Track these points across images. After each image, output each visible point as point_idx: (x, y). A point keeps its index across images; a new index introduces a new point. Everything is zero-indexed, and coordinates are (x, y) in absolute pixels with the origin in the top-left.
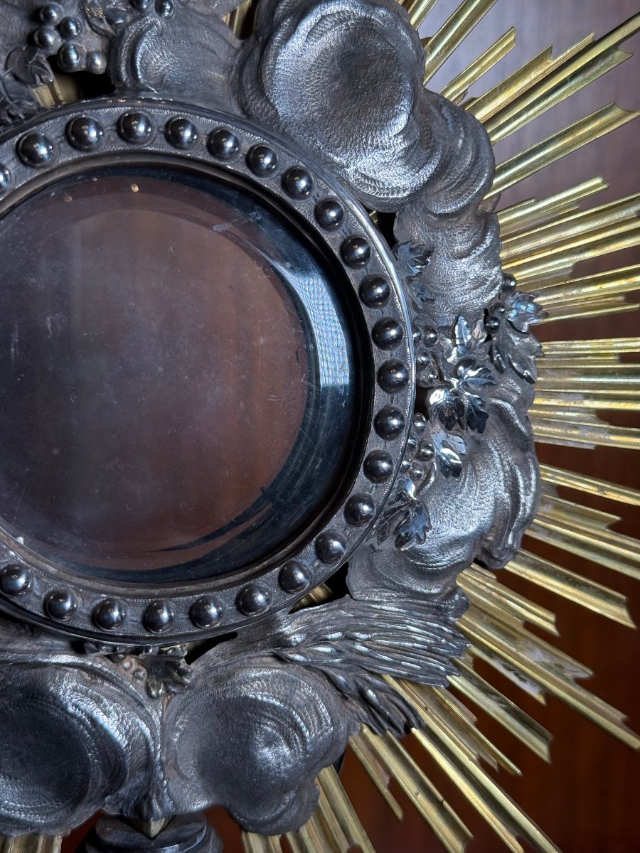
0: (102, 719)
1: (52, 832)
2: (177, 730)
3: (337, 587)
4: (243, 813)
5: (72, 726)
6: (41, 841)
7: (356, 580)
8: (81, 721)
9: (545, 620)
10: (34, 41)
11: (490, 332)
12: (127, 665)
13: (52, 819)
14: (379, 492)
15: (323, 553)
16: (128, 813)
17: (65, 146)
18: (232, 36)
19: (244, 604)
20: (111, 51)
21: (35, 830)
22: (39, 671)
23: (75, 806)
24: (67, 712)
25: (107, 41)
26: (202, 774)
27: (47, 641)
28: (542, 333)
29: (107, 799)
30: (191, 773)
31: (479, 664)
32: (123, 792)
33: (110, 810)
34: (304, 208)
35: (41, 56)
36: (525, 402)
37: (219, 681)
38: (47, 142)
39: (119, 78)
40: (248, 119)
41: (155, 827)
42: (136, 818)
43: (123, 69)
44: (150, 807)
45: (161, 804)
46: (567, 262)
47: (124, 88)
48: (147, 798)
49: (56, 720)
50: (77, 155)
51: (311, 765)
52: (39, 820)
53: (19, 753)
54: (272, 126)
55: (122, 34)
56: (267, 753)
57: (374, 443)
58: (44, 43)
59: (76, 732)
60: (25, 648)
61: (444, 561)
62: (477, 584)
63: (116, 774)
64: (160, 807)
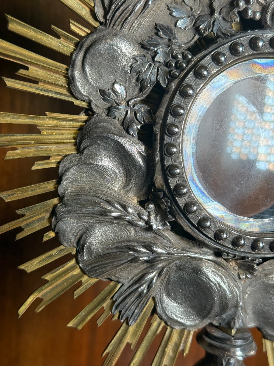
0: (223, 285)
1: (191, 329)
2: (247, 293)
5: (211, 286)
6: (186, 332)
8: (215, 284)
10: (234, 4)
12: (231, 264)
13: (193, 323)
16: (223, 325)
17: (248, 48)
20: (263, 12)
21: (185, 327)
22: (199, 262)
23: (203, 319)
24: (210, 280)
25: (261, 7)
26: (254, 313)
27: (205, 250)
29: (216, 318)
30: (250, 312)
32: (224, 316)
33: (215, 323)
35: (236, 10)
37: (266, 275)
38: (243, 46)
39: (266, 23)
41: (234, 332)
42: (227, 327)
43: (268, 19)
44: (234, 323)
45: (239, 323)
47: (268, 26)
48: (233, 319)
49: (205, 283)
50: (252, 52)
52: (188, 323)
53: (185, 295)
55: (269, 5)
58: (238, 5)
59: (212, 289)
60: (197, 251)
63: (224, 308)
64: (238, 324)
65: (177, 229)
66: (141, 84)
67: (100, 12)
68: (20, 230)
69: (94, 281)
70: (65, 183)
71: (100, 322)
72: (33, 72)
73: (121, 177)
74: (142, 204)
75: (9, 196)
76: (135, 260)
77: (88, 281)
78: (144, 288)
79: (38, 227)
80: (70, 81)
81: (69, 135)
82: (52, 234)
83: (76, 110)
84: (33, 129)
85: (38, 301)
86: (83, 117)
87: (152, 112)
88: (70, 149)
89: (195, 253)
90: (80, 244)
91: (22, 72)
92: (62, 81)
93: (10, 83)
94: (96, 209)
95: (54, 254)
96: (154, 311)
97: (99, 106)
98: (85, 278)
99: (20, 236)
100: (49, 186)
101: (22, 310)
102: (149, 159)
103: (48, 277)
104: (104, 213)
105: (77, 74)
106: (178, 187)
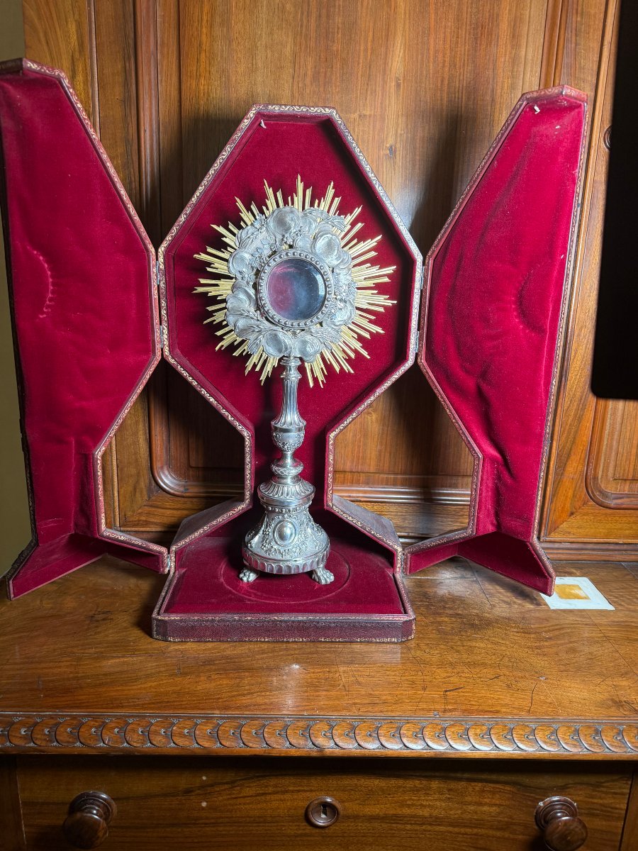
0: (285, 340)
1: (277, 357)
2: (295, 344)
3: (321, 324)
4: (305, 358)
5: (281, 341)
7: (324, 324)
9: (356, 336)
10: (282, 240)
11: (349, 287)
13: (277, 355)
14: (326, 310)
15: (318, 318)
18: (312, 239)
19: (306, 324)
20: (293, 241)
23: (280, 353)
24: (281, 339)
26: (299, 351)
28: (358, 289)
30: (297, 351)
31: (344, 342)
34: (318, 266)
36: (354, 300)
40: (312, 253)
41: (292, 358)
42: (289, 357)
43: (294, 245)
46: (364, 277)
47: (294, 247)
49: (279, 340)
51: (316, 352)
52: (275, 355)
54: (315, 254)
56: (308, 349)
57: (326, 302)
61: (338, 324)
62: (344, 328)
63: (286, 349)
64: (292, 355)
65: (267, 320)
66: (252, 268)
67: (238, 244)
68: (215, 320)
69: (241, 339)
70: (228, 304)
71: (244, 354)
72: (216, 265)
73: (248, 302)
74: (255, 311)
75: (210, 309)
76: (253, 331)
77: (239, 340)
78: (258, 342)
79: (220, 320)
80: (229, 268)
81: (229, 287)
82: (225, 323)
83: (232, 278)
84: (217, 285)
85: (222, 346)
86: (234, 280)
87: (256, 278)
88: (230, 292)
89: (275, 328)
90: (235, 326)
91: (212, 265)
92: (226, 268)
93: (209, 269)
94: (239, 313)
95: (226, 329)
96: (263, 351)
97: (239, 276)
98: (238, 338)
99: (214, 323)
100: (223, 305)
101: (217, 349)
102: (256, 295)
103: (225, 337)
104: (242, 315)
105: (231, 265)
106: (264, 304)
